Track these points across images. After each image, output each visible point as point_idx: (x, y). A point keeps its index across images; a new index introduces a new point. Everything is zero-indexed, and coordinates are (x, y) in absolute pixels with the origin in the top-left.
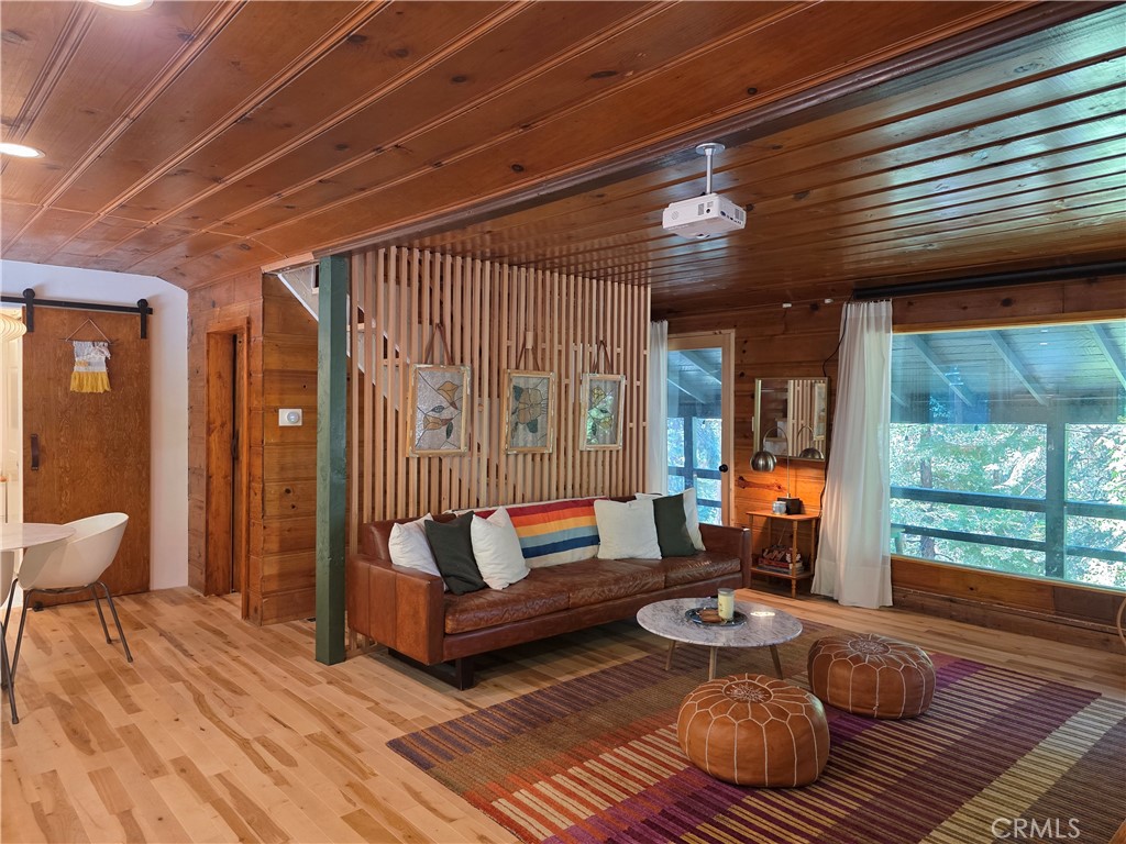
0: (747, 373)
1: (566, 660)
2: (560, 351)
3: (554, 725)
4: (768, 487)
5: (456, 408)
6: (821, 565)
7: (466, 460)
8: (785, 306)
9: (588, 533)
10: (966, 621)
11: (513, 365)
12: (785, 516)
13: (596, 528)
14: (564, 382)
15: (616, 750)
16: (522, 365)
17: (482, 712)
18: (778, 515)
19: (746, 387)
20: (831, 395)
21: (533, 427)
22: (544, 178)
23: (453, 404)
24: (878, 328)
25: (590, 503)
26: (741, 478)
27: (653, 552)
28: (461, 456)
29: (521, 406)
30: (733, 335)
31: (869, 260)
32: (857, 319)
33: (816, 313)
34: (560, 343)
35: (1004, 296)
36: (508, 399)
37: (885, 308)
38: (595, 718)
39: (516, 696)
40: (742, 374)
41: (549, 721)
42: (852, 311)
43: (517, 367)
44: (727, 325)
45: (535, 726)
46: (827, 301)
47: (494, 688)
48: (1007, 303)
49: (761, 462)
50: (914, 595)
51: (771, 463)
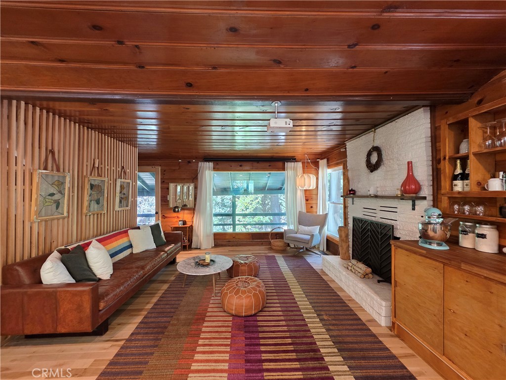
0: (166, 181)
1: (138, 299)
2: (108, 169)
3: (170, 328)
4: (174, 217)
5: (62, 194)
6: (194, 239)
7: (66, 220)
8: (180, 161)
9: (128, 244)
10: (233, 246)
11: (89, 173)
12: (183, 226)
13: (130, 241)
14: (110, 182)
15: (204, 325)
16: (93, 175)
17: (127, 340)
18: (180, 226)
19: (165, 186)
20: (196, 188)
21: (98, 202)
22: (198, 94)
23: (60, 192)
24: (209, 170)
25: (126, 232)
26: (164, 216)
27: (153, 246)
28: (64, 218)
29: (93, 193)
30: (160, 169)
31: (206, 150)
32: (203, 167)
33: (190, 164)
34: (108, 166)
35: (240, 164)
36: (88, 189)
37: (211, 164)
38: (182, 317)
39: (137, 324)
40: (164, 182)
41: (166, 328)
42: (201, 164)
43: (91, 175)
44: (157, 165)
45: (163, 333)
46: (194, 161)
47: (119, 326)
48: (241, 166)
49: (177, 210)
50: (220, 242)
51: (180, 210)
